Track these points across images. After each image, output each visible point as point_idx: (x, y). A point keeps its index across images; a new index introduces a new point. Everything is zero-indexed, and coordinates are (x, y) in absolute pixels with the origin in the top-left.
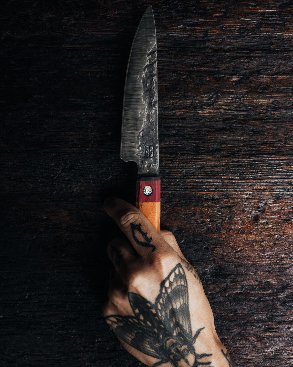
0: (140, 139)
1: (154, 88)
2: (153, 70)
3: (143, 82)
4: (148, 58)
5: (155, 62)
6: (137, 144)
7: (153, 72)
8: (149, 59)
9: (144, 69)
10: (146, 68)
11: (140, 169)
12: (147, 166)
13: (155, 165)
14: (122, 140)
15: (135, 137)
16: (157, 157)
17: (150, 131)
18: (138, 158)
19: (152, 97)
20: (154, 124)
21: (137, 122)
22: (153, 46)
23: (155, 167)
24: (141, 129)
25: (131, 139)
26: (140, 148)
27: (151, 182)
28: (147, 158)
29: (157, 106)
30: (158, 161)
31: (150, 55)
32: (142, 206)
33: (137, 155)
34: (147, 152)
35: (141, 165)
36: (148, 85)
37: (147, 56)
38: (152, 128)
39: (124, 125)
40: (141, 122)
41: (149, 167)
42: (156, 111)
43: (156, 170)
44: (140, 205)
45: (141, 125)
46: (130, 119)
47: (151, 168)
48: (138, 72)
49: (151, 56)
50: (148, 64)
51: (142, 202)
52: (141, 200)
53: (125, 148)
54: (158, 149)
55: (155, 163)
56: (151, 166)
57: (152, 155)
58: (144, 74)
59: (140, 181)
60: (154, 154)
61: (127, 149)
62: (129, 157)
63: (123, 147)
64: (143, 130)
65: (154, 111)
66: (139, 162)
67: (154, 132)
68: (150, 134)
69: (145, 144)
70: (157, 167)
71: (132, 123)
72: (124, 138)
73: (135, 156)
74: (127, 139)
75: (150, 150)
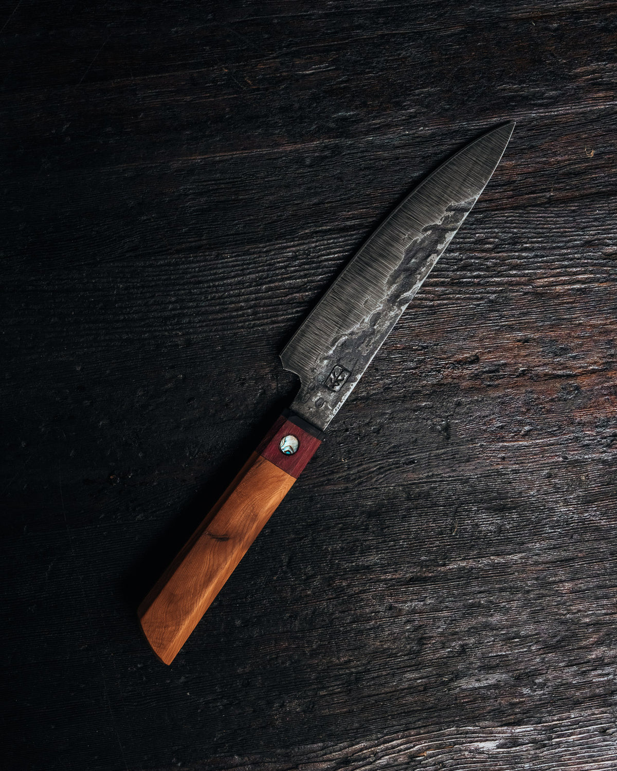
0: (335, 346)
1: (419, 274)
2: (441, 239)
3: (408, 251)
4: (445, 213)
5: (453, 230)
6: (324, 352)
7: (437, 245)
8: (447, 218)
9: (426, 230)
10: (429, 230)
11: (300, 398)
12: (316, 402)
13: (330, 408)
14: (303, 327)
15: (329, 336)
16: (344, 396)
17: (363, 343)
18: (311, 377)
19: (407, 286)
20: (376, 336)
21: (350, 311)
22: (468, 198)
23: (329, 413)
25: (320, 334)
27: (305, 435)
28: (327, 387)
29: (404, 308)
30: (341, 404)
31: (454, 210)
32: (261, 463)
33: (313, 370)
34: (333, 377)
35: (307, 393)
36: (413, 260)
37: (447, 211)
38: (369, 341)
39: (325, 302)
40: (358, 317)
41: (318, 405)
42: (397, 315)
43: (326, 419)
44: (259, 461)
45: (354, 322)
46: (341, 299)
47: (320, 408)
48: (412, 227)
49: (454, 214)
50: (439, 224)
51: (266, 459)
52: (266, 454)
53: (299, 342)
54: (355, 384)
55: (334, 406)
56: (324, 406)
57: (337, 388)
58: (419, 237)
59: (286, 420)
60: (343, 389)
61: (303, 349)
62: (297, 364)
63: (296, 339)
64: (352, 333)
65: (392, 314)
66: (307, 384)
67: (367, 350)
68: (359, 349)
69: (339, 361)
70: (331, 414)
71: (340, 309)
72: (309, 326)
73: (306, 370)
74: (312, 330)
75: (340, 378)
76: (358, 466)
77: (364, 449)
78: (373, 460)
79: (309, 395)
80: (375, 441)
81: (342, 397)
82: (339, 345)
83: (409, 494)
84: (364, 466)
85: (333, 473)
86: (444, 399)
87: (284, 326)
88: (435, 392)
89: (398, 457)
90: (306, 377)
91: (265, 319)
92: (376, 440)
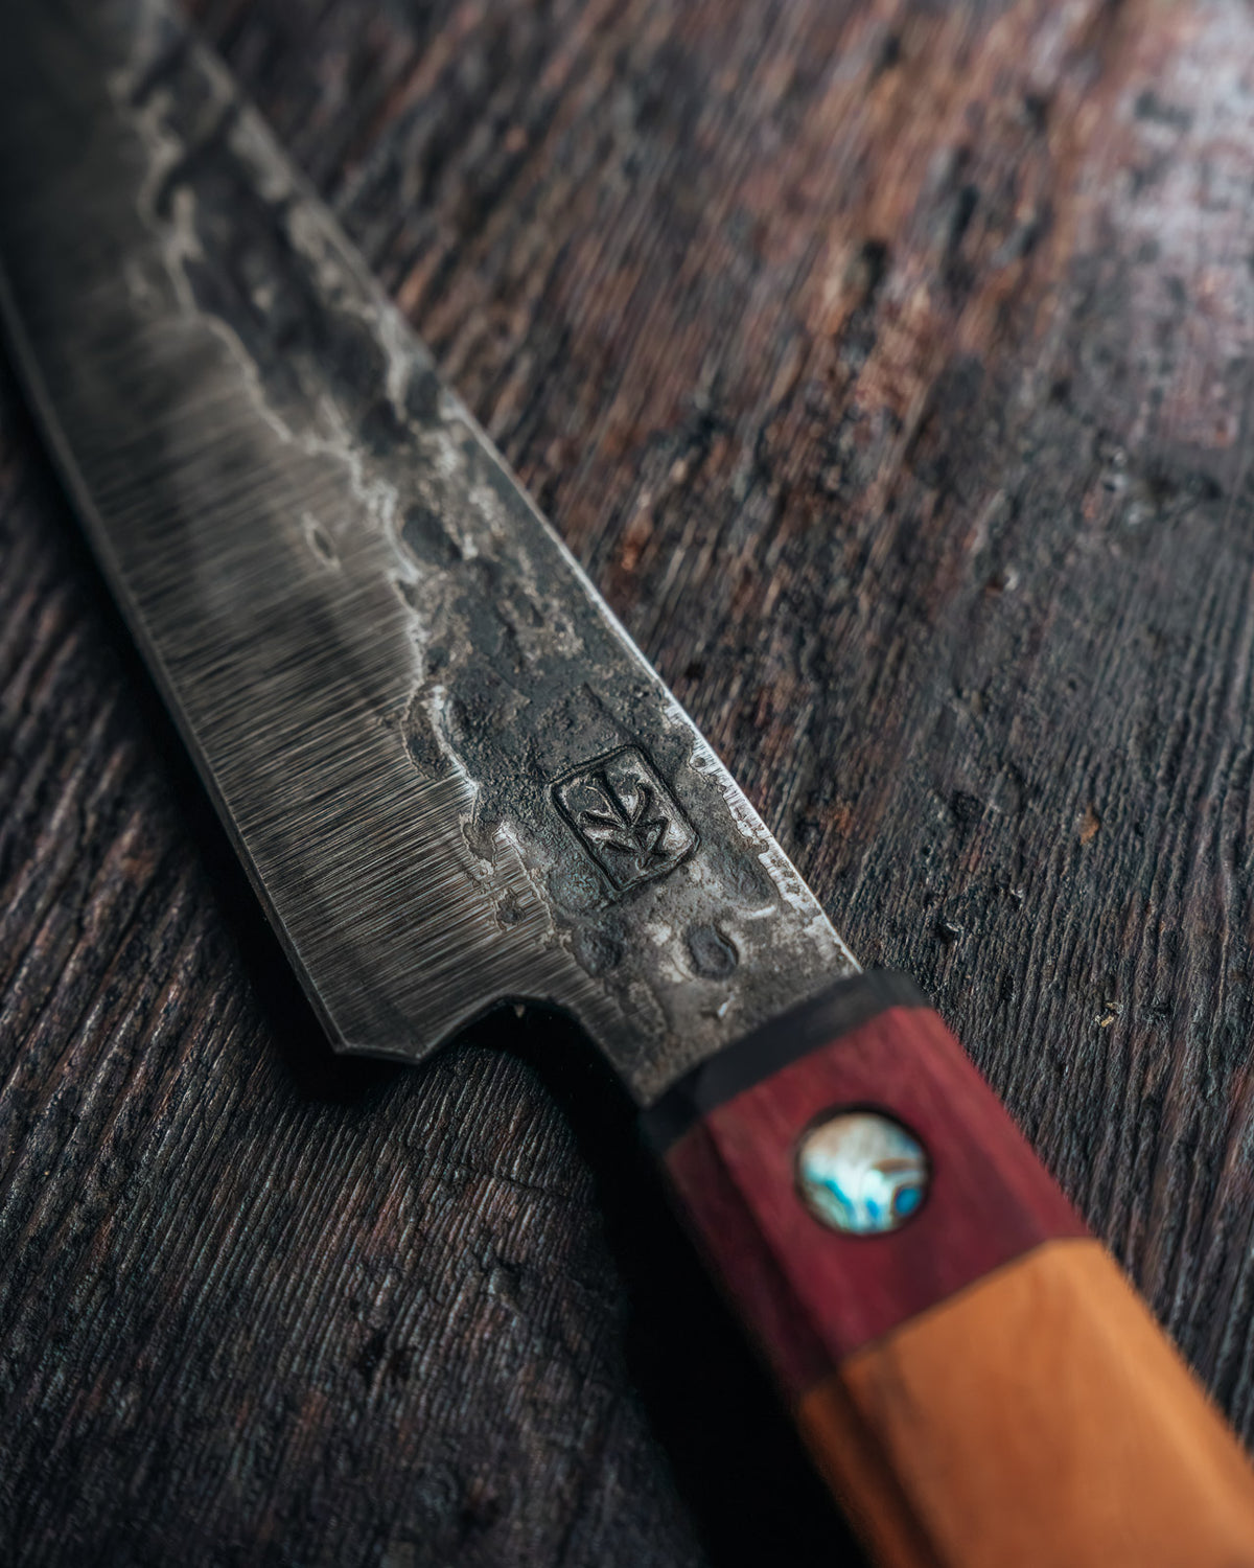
0: (454, 758)
1: (338, 295)
3: (210, 300)
4: (145, 117)
6: (452, 818)
9: (164, 208)
10: (171, 197)
11: (628, 1037)
12: (696, 966)
13: (768, 911)
14: (263, 870)
15: (385, 765)
16: (740, 825)
17: (512, 632)
18: (544, 938)
19: (362, 364)
20: (515, 563)
21: (324, 626)
23: (789, 930)
24: (407, 669)
25: (349, 805)
26: (506, 833)
27: (845, 1055)
28: (642, 883)
29: (454, 407)
30: (774, 855)
32: (894, 1383)
33: (512, 913)
34: (606, 834)
35: (622, 992)
36: (263, 297)
37: (137, 111)
38: (521, 601)
39: (207, 719)
40: (378, 602)
41: (712, 962)
42: (469, 448)
43: (818, 958)
45: (386, 628)
46: (240, 646)
47: (743, 961)
49: (171, 92)
50: (174, 156)
52: (852, 1332)
53: (329, 921)
54: (703, 748)
55: (761, 886)
56: (737, 938)
57: (677, 835)
58: (180, 243)
60: (696, 814)
61: (369, 916)
62: (434, 979)
63: (304, 926)
64: (436, 661)
65: (450, 461)
66: (571, 974)
67: (561, 628)
68: (532, 657)
69: (537, 773)
70: (804, 919)
71: (281, 667)
72: (276, 837)
73: (497, 943)
74: (305, 830)
75: (631, 802)
76: (1175, 957)
77: (1090, 889)
78: (1175, 874)
79: (634, 988)
80: (1069, 822)
81: (736, 834)
82: (459, 737)
84: (1193, 928)
85: (1156, 1105)
86: (1000, 439)
87: (221, 1003)
88: (942, 465)
89: (1214, 747)
90: (534, 958)
91: (127, 1082)
92: (1067, 812)
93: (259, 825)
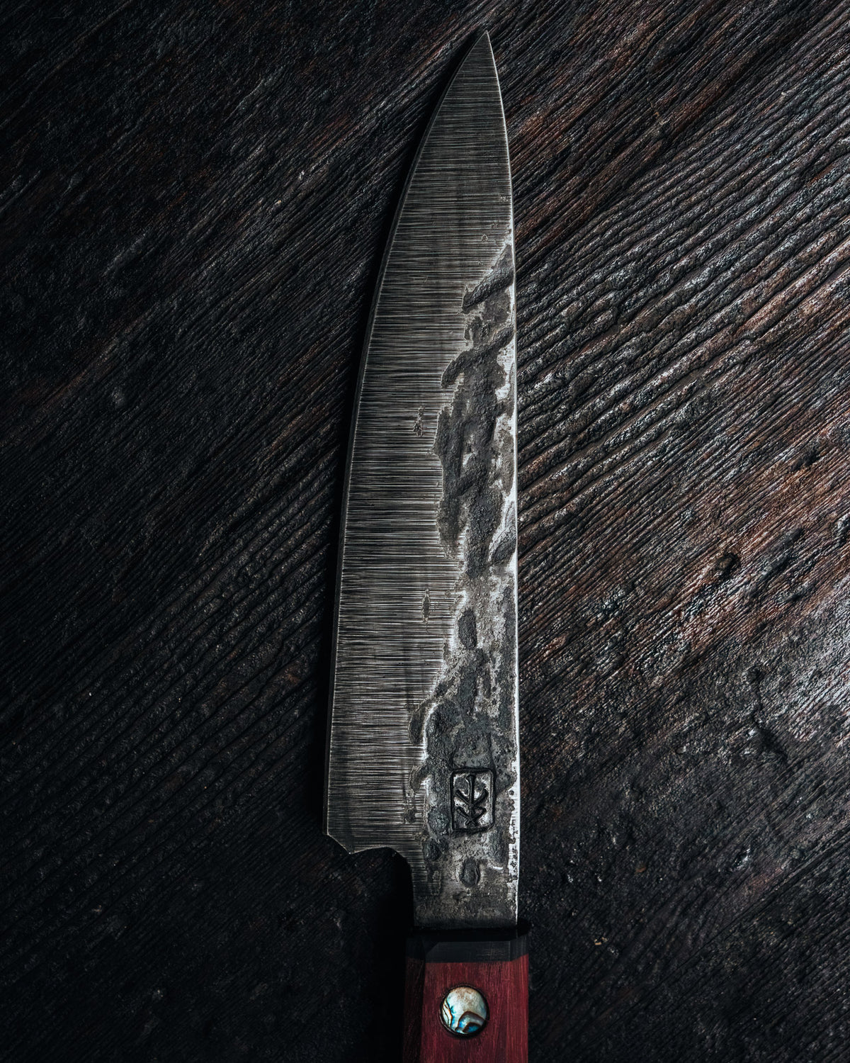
0: (425, 739)
1: (496, 477)
2: (493, 378)
3: (443, 447)
4: (466, 317)
5: (505, 341)
6: (410, 765)
7: (492, 393)
8: (476, 325)
10: (456, 374)
11: (424, 891)
12: (462, 876)
13: (499, 868)
14: (332, 744)
15: (398, 726)
16: (511, 827)
17: (475, 694)
18: (417, 834)
19: (488, 518)
20: (495, 661)
21: (407, 649)
22: (491, 255)
23: (502, 880)
25: (377, 736)
28: (462, 830)
29: (513, 566)
30: (515, 847)
31: (480, 299)
33: (410, 816)
34: (461, 803)
35: (431, 872)
36: (466, 459)
37: (467, 309)
39: (344, 664)
40: (432, 649)
41: (470, 879)
42: (508, 592)
43: (506, 897)
45: (430, 664)
46: (372, 637)
47: (479, 883)
48: (417, 392)
49: (487, 306)
50: (468, 348)
53: (345, 780)
54: (516, 787)
55: (503, 857)
56: (482, 874)
57: (486, 818)
59: (424, 966)
60: (498, 813)
61: (361, 787)
62: (370, 827)
63: (335, 777)
64: (441, 690)
65: (496, 595)
66: (417, 854)
67: (494, 702)
68: (477, 709)
69: (451, 762)
70: (510, 878)
71: (382, 657)
72: (344, 733)
73: (398, 826)
74: (356, 737)
75: (477, 795)
76: (637, 934)
77: (626, 892)
78: (659, 904)
79: (436, 873)
80: (637, 861)
81: (507, 830)
82: (431, 730)
83: (781, 921)
84: (650, 927)
85: (594, 982)
87: (296, 758)
88: (691, 684)
90: (408, 840)
93: (340, 724)
